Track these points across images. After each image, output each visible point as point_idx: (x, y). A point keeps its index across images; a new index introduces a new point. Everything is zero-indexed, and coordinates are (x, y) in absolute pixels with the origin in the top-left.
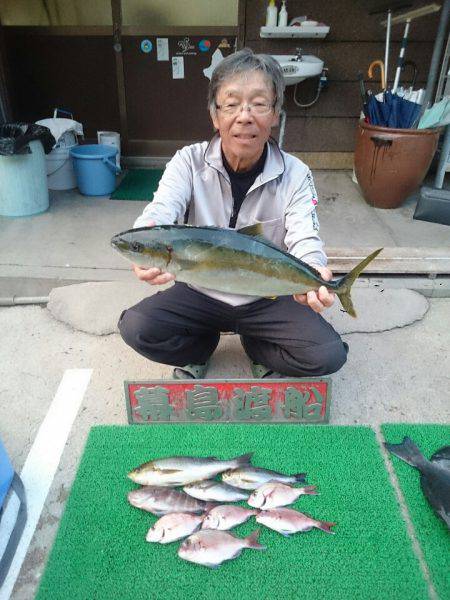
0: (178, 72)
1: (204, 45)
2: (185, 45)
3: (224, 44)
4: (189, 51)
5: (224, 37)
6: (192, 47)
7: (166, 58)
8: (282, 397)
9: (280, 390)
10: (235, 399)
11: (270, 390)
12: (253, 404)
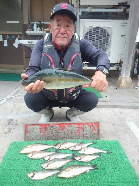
0: (6, 44)
1: (13, 37)
2: (7, 37)
3: (19, 37)
4: (9, 38)
5: (19, 35)
6: (9, 37)
7: (2, 40)
8: (83, 129)
9: (82, 126)
10: (65, 130)
11: (78, 126)
12: (72, 132)
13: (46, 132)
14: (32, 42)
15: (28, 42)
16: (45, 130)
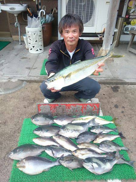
8: (85, 108)
9: (85, 106)
10: (71, 109)
11: (82, 106)
12: (76, 111)
13: (55, 110)
14: (14, 9)
15: (10, 9)
16: (55, 109)
